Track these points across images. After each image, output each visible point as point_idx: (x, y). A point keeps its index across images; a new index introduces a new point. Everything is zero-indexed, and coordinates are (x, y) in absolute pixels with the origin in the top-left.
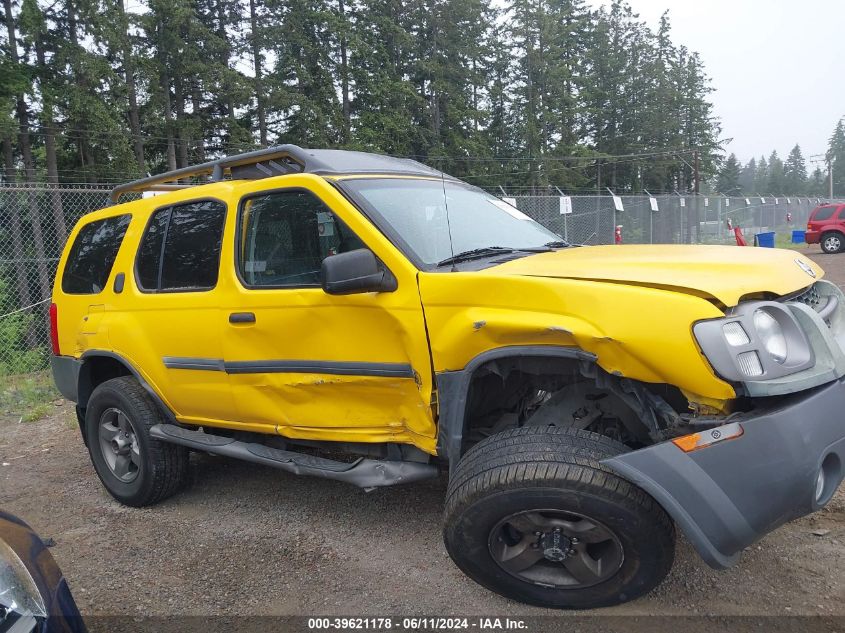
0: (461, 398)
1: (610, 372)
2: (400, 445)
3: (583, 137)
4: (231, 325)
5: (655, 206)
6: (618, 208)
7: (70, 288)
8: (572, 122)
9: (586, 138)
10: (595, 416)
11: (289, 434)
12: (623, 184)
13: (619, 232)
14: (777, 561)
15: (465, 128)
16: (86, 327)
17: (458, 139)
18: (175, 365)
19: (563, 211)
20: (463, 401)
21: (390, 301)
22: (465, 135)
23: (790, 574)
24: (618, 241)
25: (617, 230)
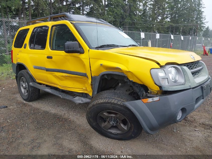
0: (97, 83)
1: (131, 80)
2: (86, 94)
3: (167, 18)
4: (47, 59)
5: (182, 39)
6: (172, 38)
7: (15, 46)
8: (164, 14)
9: (167, 19)
10: (131, 91)
11: (60, 88)
12: (176, 32)
13: (171, 45)
14: (182, 136)
15: (136, 13)
16: (18, 56)
17: (133, 17)
18: (36, 68)
19: (157, 38)
20: (98, 84)
21: (82, 56)
22: (135, 15)
23: (184, 140)
24: (171, 47)
25: (171, 44)
